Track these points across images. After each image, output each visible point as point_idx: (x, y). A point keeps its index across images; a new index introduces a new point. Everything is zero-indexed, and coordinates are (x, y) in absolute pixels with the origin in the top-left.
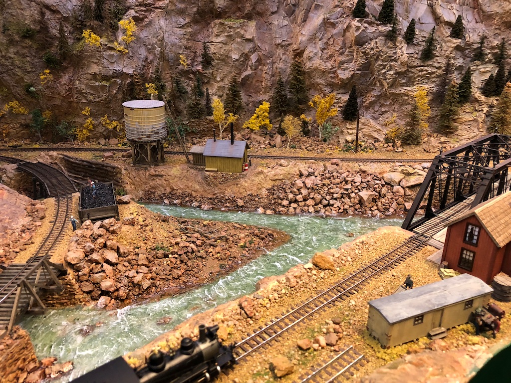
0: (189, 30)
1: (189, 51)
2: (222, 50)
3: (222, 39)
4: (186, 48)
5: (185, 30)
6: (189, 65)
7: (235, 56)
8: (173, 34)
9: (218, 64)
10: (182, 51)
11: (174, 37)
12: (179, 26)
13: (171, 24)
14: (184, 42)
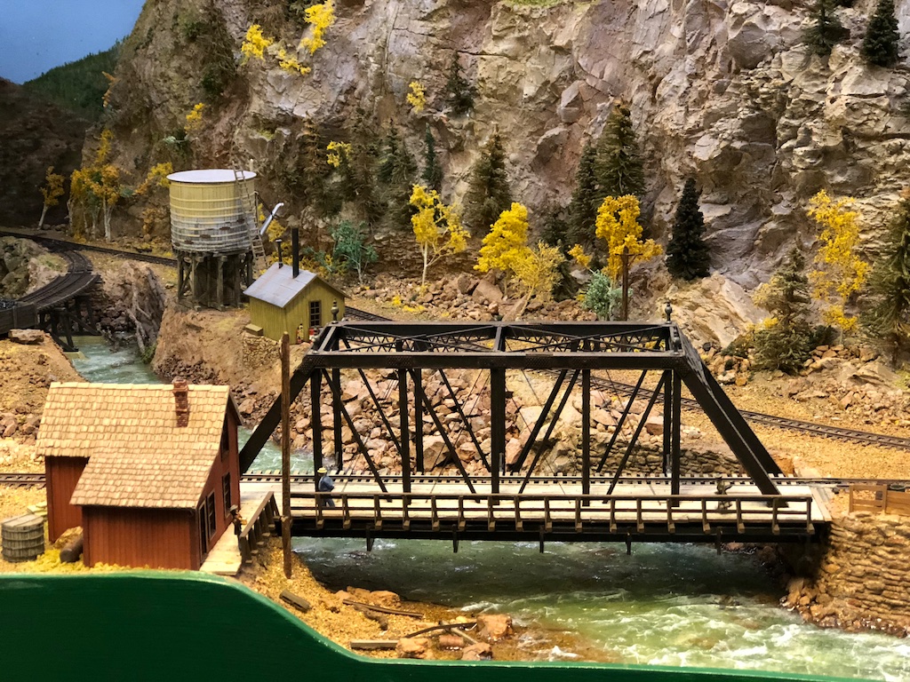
0: (444, 24)
1: (436, 72)
2: (503, 74)
3: (506, 47)
4: (430, 66)
5: (434, 25)
6: (429, 106)
7: (529, 90)
8: (407, 33)
9: (488, 106)
10: (420, 72)
11: (407, 40)
12: (423, 15)
13: (408, 12)
14: (428, 52)
